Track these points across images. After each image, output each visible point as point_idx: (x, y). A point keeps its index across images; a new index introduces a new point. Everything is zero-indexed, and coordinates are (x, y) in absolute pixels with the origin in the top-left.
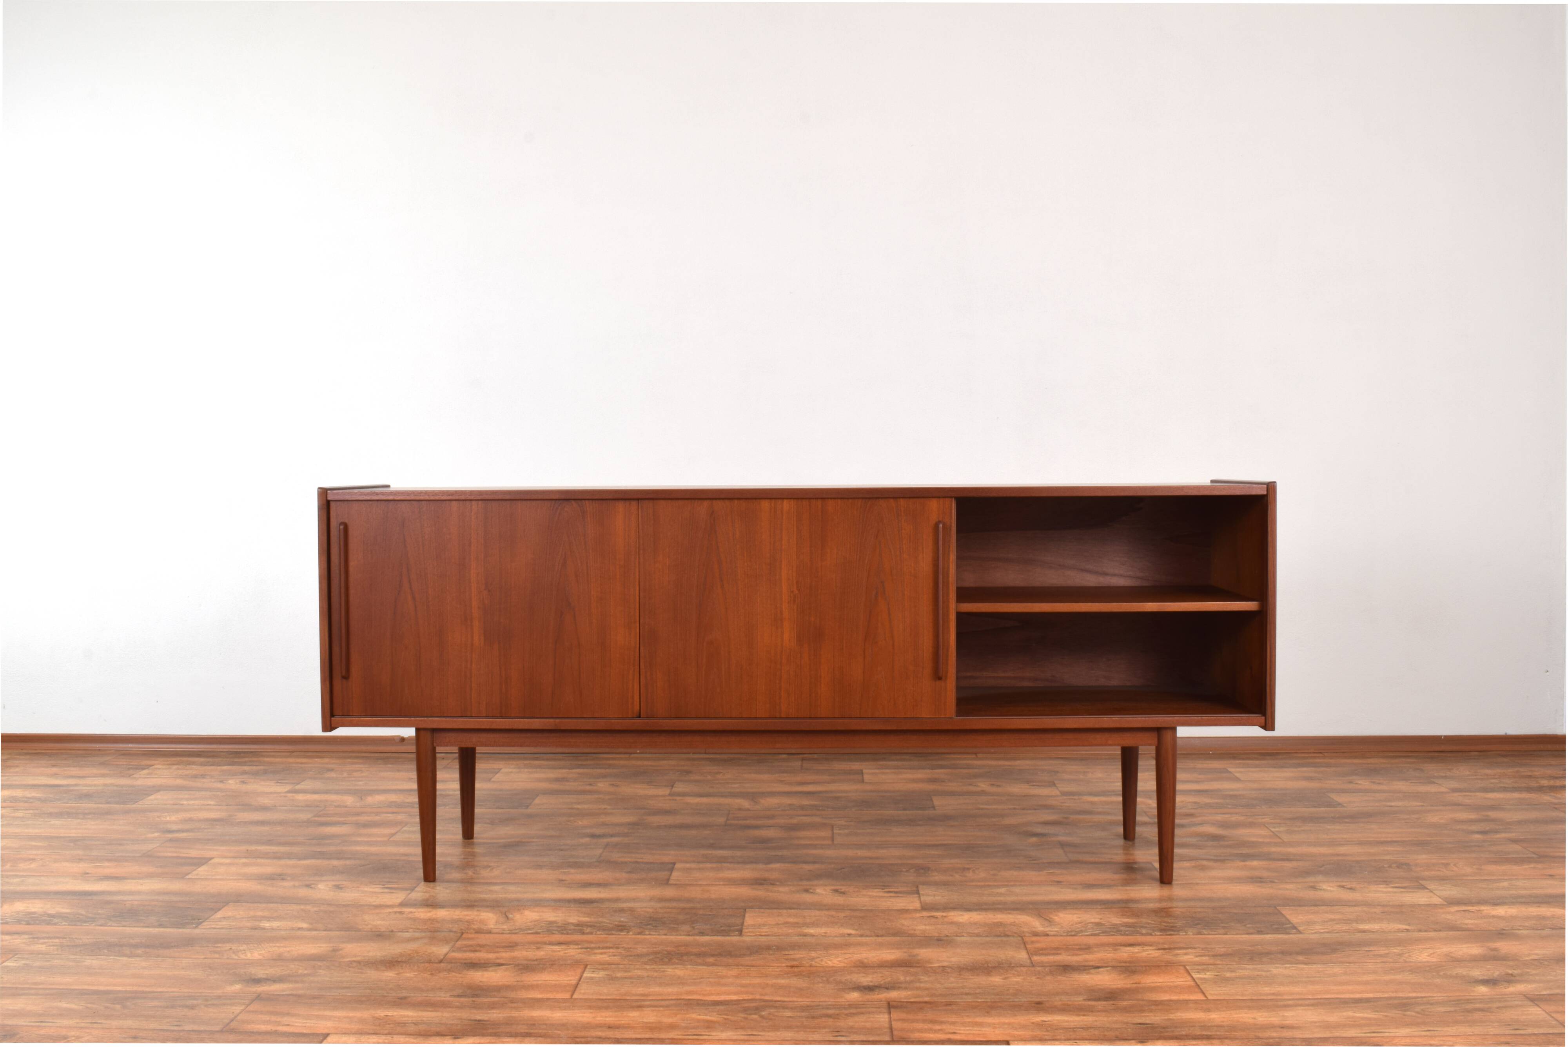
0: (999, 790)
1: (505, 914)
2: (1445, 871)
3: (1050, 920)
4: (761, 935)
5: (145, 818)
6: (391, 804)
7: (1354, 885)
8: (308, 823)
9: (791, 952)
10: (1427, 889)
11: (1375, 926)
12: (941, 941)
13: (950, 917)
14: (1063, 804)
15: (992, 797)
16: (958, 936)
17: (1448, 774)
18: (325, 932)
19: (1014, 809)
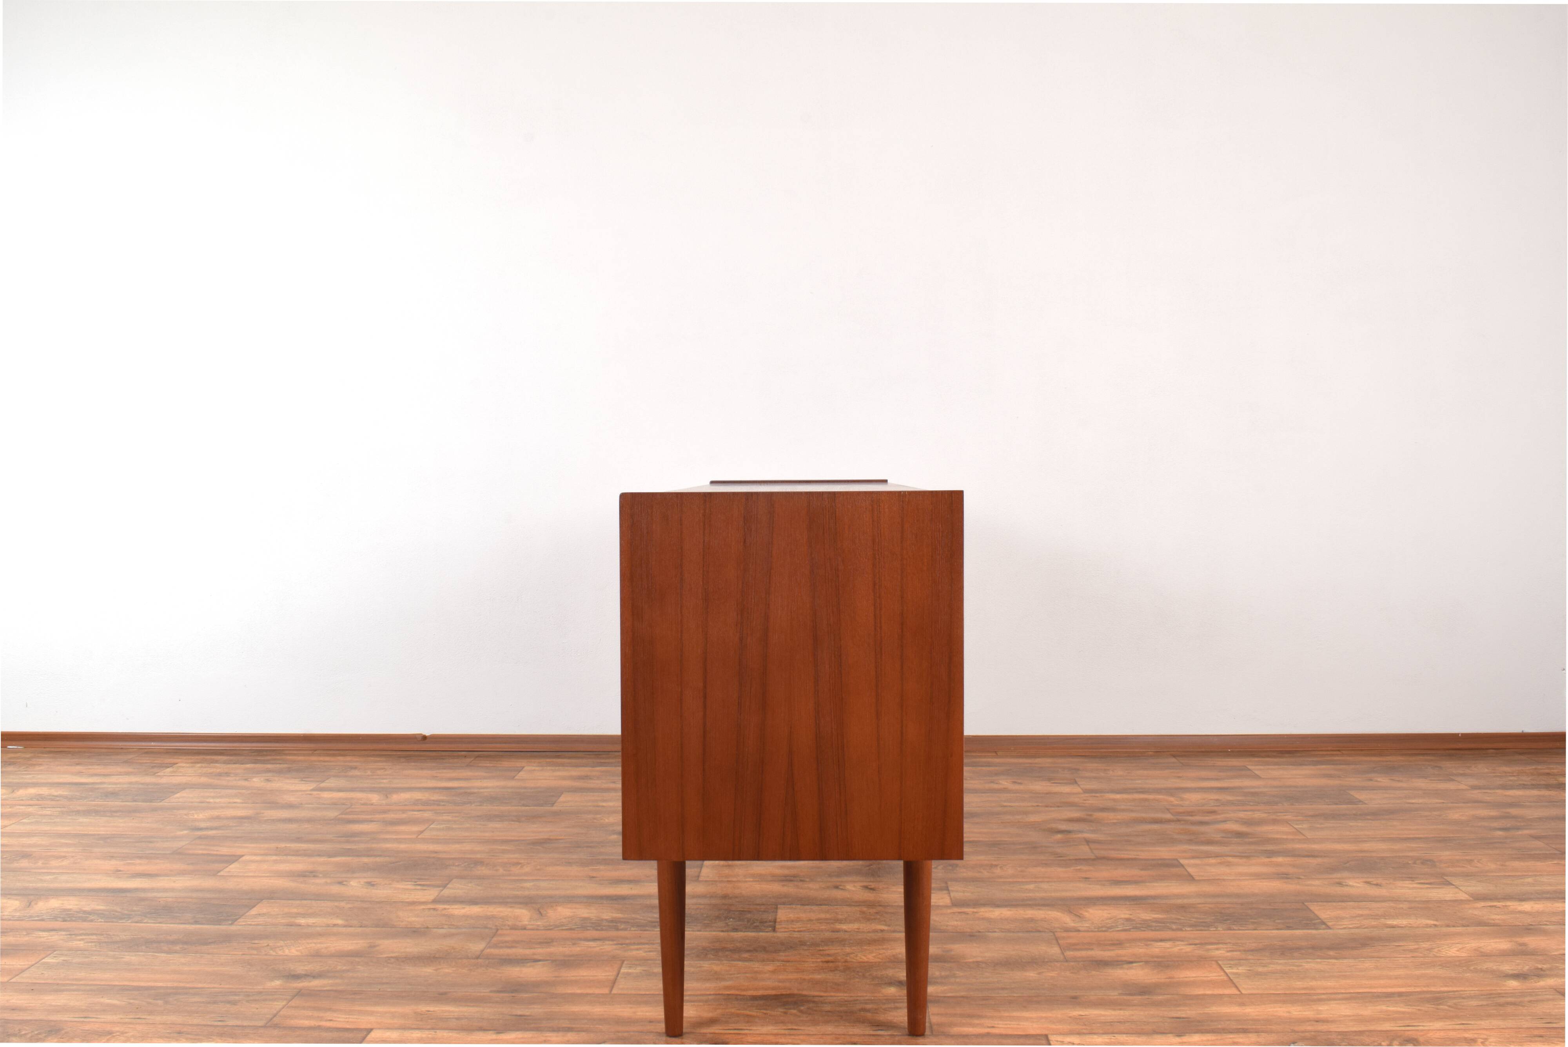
0: (1021, 787)
1: (538, 910)
2: (1469, 867)
3: (1081, 916)
4: (794, 931)
5: (173, 816)
6: (417, 802)
7: (1379, 881)
8: (337, 821)
9: (825, 948)
10: (1453, 885)
11: (1403, 922)
12: (972, 937)
13: (981, 913)
14: (1085, 802)
15: (1015, 795)
16: (990, 932)
17: (1468, 771)
18: (361, 929)
19: (1038, 806)
